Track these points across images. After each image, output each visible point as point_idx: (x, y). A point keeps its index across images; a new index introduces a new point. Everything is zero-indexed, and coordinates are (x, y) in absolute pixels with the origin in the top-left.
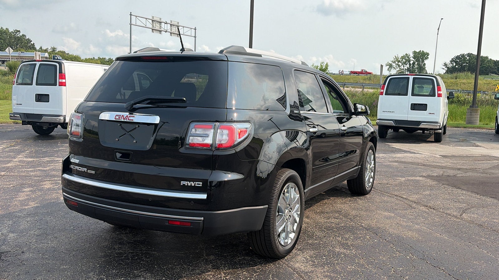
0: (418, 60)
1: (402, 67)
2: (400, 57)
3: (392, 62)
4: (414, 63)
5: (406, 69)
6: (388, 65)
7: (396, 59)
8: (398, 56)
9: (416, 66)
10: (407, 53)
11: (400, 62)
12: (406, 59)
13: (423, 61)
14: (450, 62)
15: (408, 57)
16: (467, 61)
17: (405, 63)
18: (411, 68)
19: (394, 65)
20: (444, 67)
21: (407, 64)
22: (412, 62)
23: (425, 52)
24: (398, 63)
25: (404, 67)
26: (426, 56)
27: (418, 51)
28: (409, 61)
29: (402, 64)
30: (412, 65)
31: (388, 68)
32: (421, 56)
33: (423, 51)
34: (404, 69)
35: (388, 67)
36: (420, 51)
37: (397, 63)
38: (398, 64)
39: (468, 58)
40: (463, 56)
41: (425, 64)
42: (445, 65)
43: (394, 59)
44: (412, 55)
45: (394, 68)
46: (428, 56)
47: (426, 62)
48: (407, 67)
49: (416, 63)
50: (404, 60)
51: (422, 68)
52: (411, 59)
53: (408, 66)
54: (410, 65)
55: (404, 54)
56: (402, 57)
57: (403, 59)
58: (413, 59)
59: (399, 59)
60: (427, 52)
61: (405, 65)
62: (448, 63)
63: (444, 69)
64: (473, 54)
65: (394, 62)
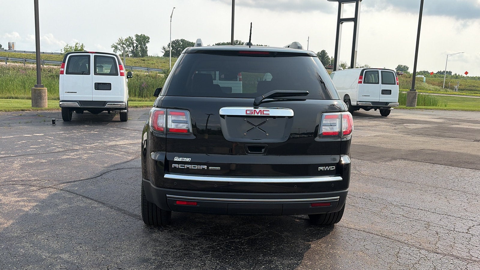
0: (140, 44)
1: (127, 49)
2: (124, 40)
3: (117, 44)
4: (137, 46)
5: (130, 51)
6: (113, 47)
7: (121, 41)
8: (122, 39)
9: (139, 49)
10: (131, 36)
11: (124, 44)
12: (129, 42)
13: (145, 45)
14: (168, 46)
15: (131, 40)
16: (181, 46)
17: (129, 46)
18: (134, 50)
19: (119, 46)
20: (163, 51)
21: (131, 46)
22: (135, 45)
23: (146, 35)
24: (123, 45)
25: (128, 49)
26: (147, 40)
27: (139, 35)
28: (133, 44)
29: (127, 47)
30: (135, 48)
31: (114, 50)
32: (143, 40)
33: (144, 35)
34: (129, 51)
35: (114, 48)
36: (142, 35)
37: (121, 45)
38: (122, 47)
39: (182, 43)
40: (178, 41)
41: (146, 47)
42: (164, 48)
43: (119, 41)
44: (134, 38)
45: (119, 50)
46: (149, 39)
47: (147, 45)
48: (132, 50)
49: (139, 46)
50: (128, 43)
51: (144, 52)
52: (134, 41)
53: (132, 48)
54: (134, 47)
55: (128, 37)
56: (126, 39)
57: (127, 41)
58: (136, 42)
59: (123, 42)
60: (148, 36)
61: (129, 48)
62: (166, 47)
63: (163, 52)
64: (185, 40)
65: (119, 44)
